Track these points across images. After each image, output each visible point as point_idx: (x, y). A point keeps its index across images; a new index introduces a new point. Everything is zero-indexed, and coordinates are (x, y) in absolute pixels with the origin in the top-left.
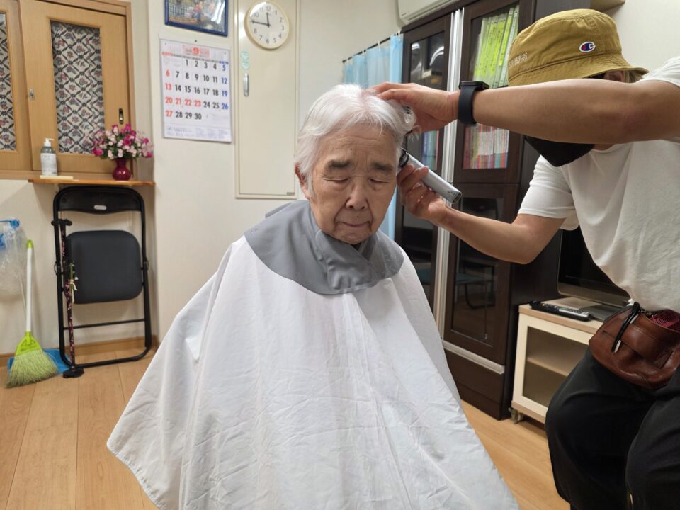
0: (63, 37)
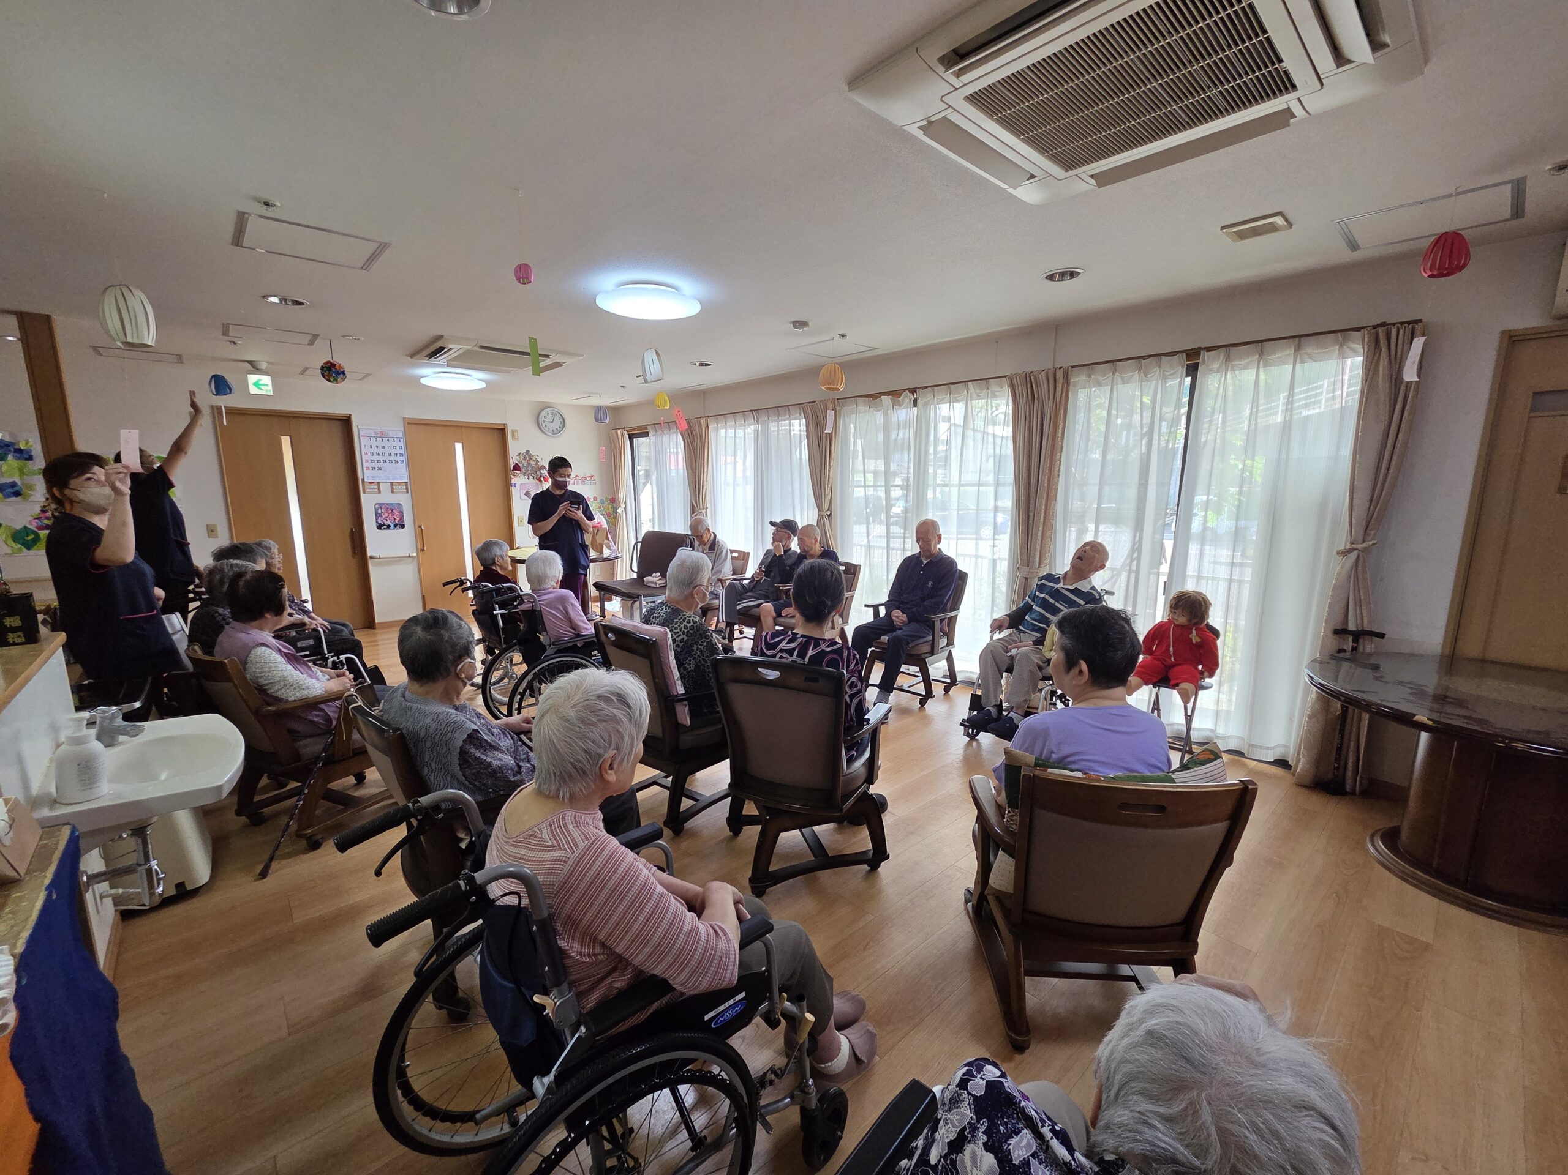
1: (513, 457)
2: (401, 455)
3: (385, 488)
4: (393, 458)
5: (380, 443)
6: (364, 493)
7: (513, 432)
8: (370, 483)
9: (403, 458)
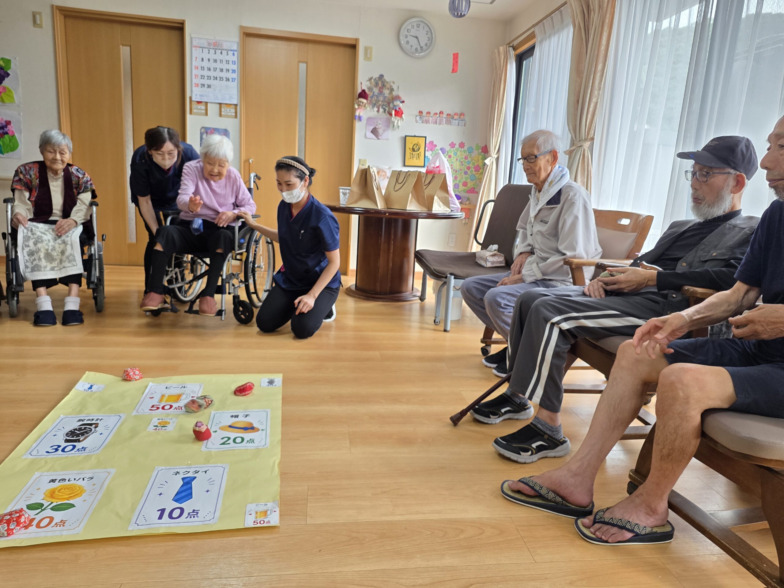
1: (362, 83)
2: (234, 71)
3: (213, 109)
4: (224, 75)
5: (212, 56)
6: (191, 113)
7: (366, 49)
8: (199, 102)
9: (235, 76)
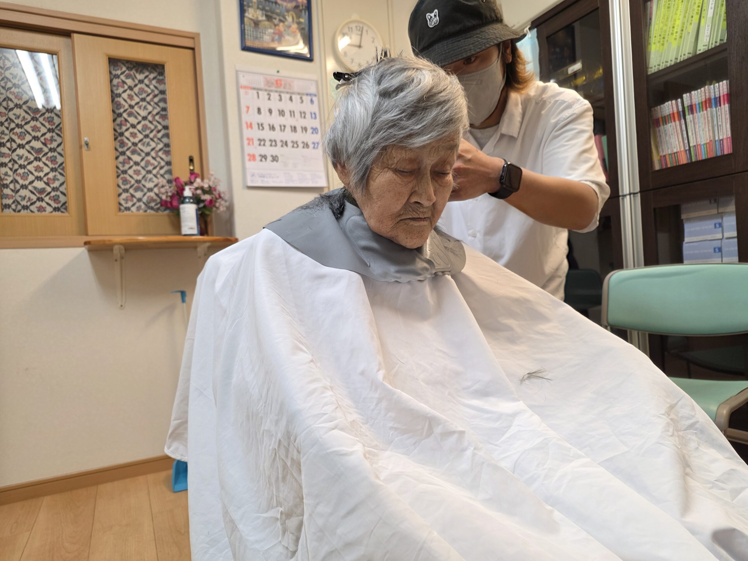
0: (123, 77)
